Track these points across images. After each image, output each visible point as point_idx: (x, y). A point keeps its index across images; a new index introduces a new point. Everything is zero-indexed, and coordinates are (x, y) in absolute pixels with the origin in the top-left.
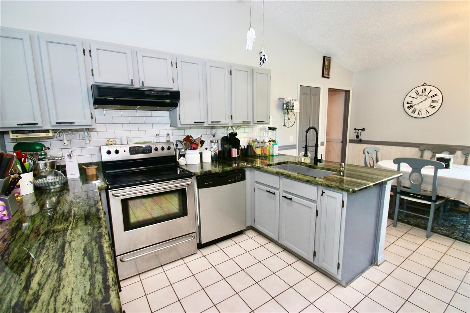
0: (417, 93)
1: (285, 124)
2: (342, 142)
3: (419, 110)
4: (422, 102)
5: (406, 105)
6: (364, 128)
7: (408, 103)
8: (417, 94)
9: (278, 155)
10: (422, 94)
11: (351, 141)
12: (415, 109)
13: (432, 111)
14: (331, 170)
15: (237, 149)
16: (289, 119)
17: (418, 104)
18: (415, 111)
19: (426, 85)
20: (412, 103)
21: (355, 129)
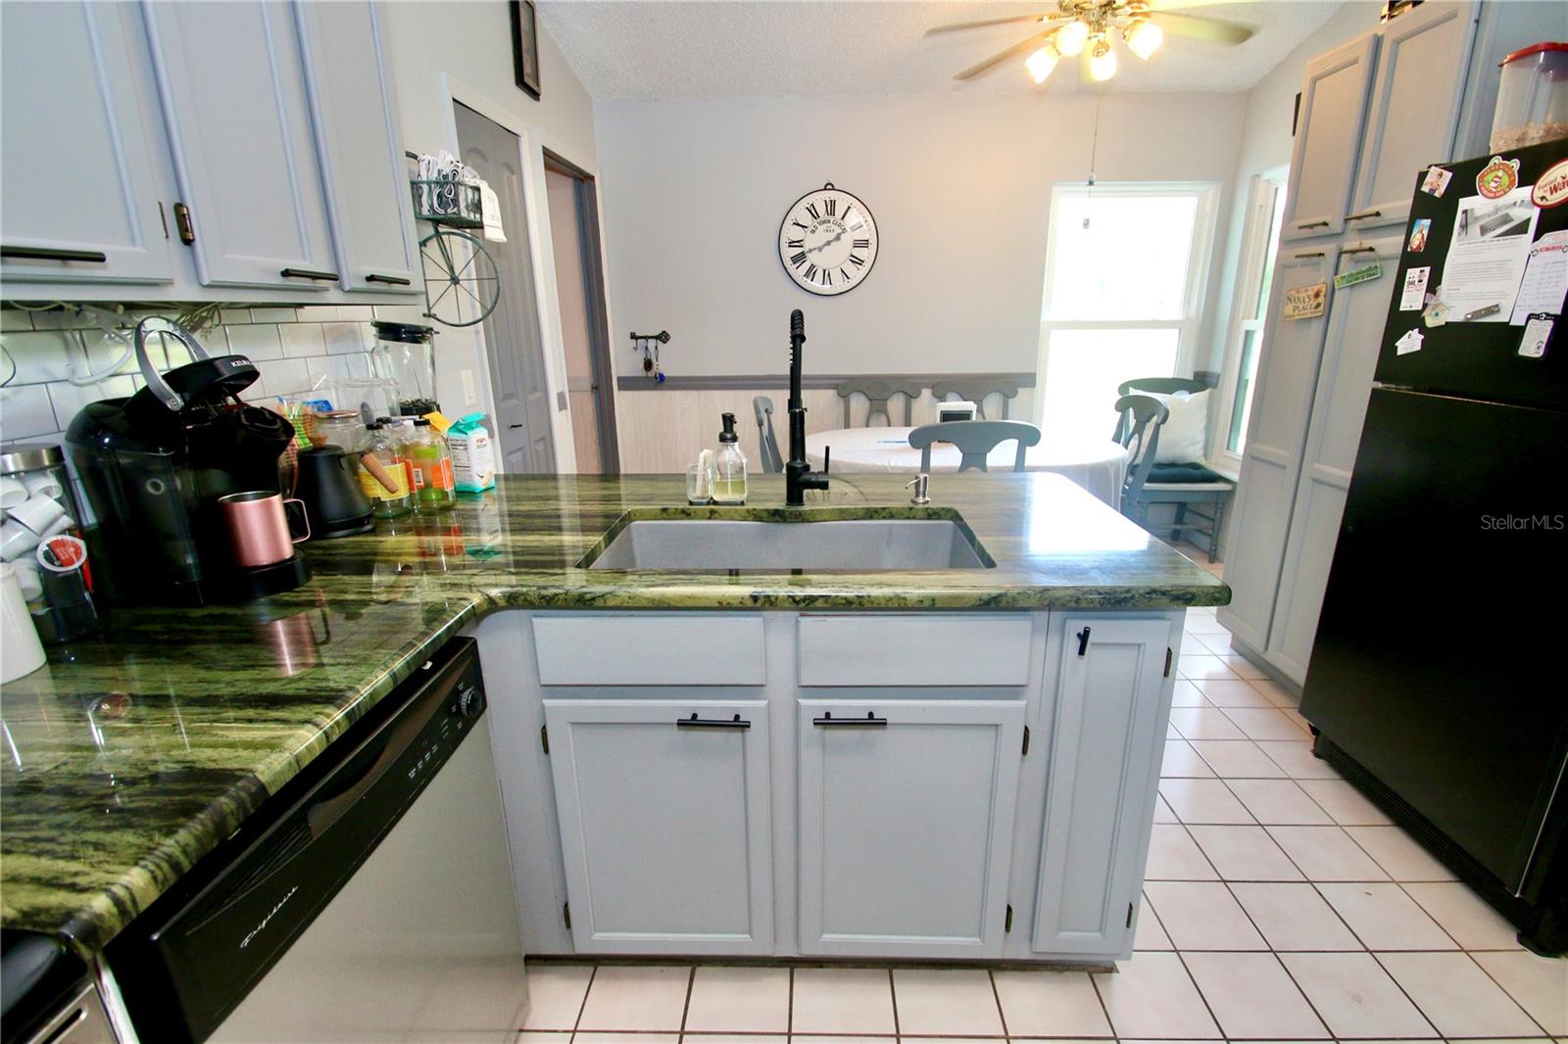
0: (812, 211)
1: (429, 309)
2: (595, 388)
3: (824, 271)
4: (828, 243)
5: (789, 253)
6: (664, 332)
7: (792, 244)
8: (813, 215)
9: (493, 483)
10: (827, 217)
11: (627, 383)
12: (813, 266)
13: (856, 274)
14: (884, 514)
15: (284, 498)
16: (455, 280)
17: (820, 249)
18: (814, 273)
19: (833, 189)
20: (802, 246)
21: (633, 336)
